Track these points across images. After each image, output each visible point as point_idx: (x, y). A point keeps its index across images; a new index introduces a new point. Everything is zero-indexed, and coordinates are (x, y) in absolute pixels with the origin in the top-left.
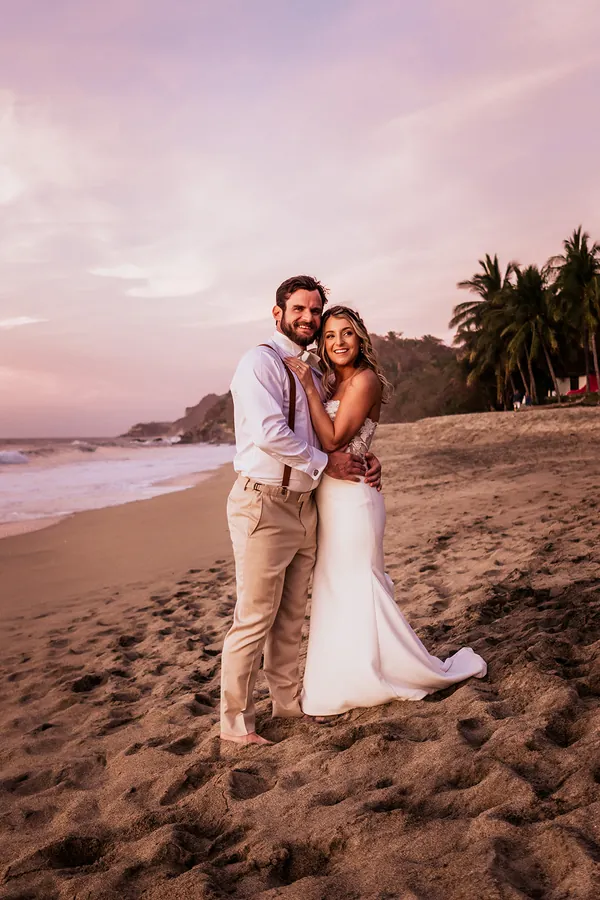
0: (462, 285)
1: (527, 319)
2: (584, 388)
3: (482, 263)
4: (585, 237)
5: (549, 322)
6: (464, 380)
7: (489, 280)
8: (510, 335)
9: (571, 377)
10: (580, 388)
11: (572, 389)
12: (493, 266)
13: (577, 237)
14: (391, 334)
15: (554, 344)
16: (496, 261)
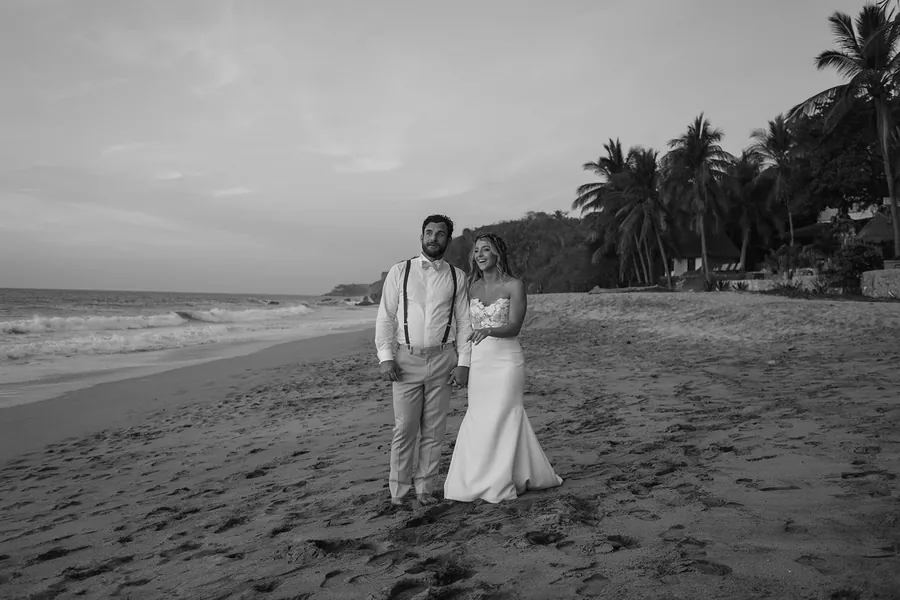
0: (588, 165)
1: (641, 201)
2: (700, 269)
3: (606, 147)
4: (706, 124)
5: (658, 205)
6: (590, 257)
7: (612, 163)
8: (624, 215)
9: (689, 259)
10: (697, 268)
11: (689, 269)
12: (615, 149)
13: (698, 124)
14: (558, 212)
15: (664, 226)
16: (619, 145)
